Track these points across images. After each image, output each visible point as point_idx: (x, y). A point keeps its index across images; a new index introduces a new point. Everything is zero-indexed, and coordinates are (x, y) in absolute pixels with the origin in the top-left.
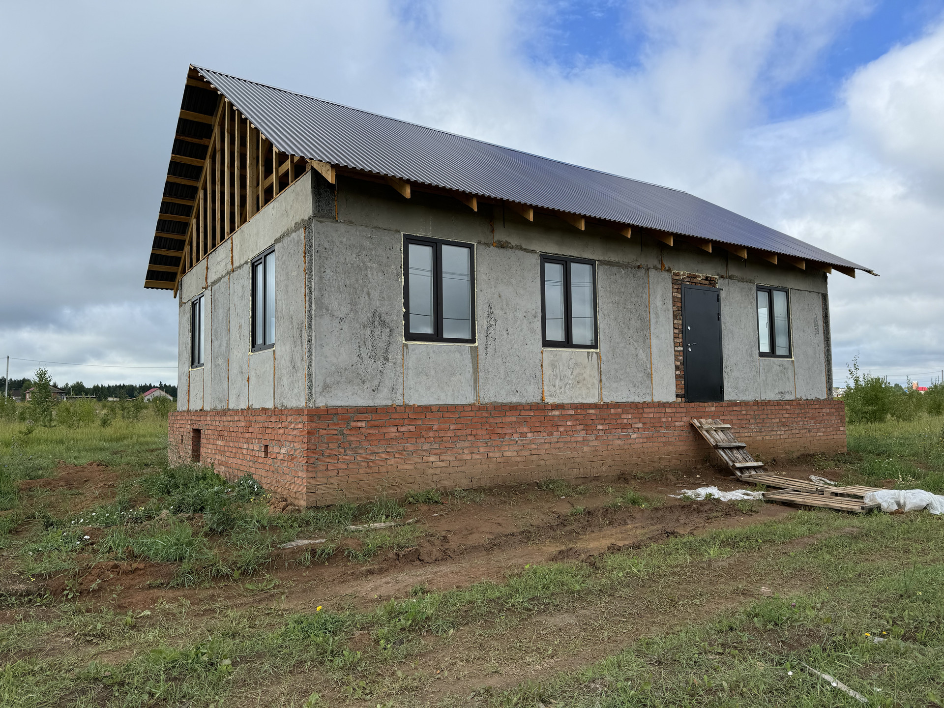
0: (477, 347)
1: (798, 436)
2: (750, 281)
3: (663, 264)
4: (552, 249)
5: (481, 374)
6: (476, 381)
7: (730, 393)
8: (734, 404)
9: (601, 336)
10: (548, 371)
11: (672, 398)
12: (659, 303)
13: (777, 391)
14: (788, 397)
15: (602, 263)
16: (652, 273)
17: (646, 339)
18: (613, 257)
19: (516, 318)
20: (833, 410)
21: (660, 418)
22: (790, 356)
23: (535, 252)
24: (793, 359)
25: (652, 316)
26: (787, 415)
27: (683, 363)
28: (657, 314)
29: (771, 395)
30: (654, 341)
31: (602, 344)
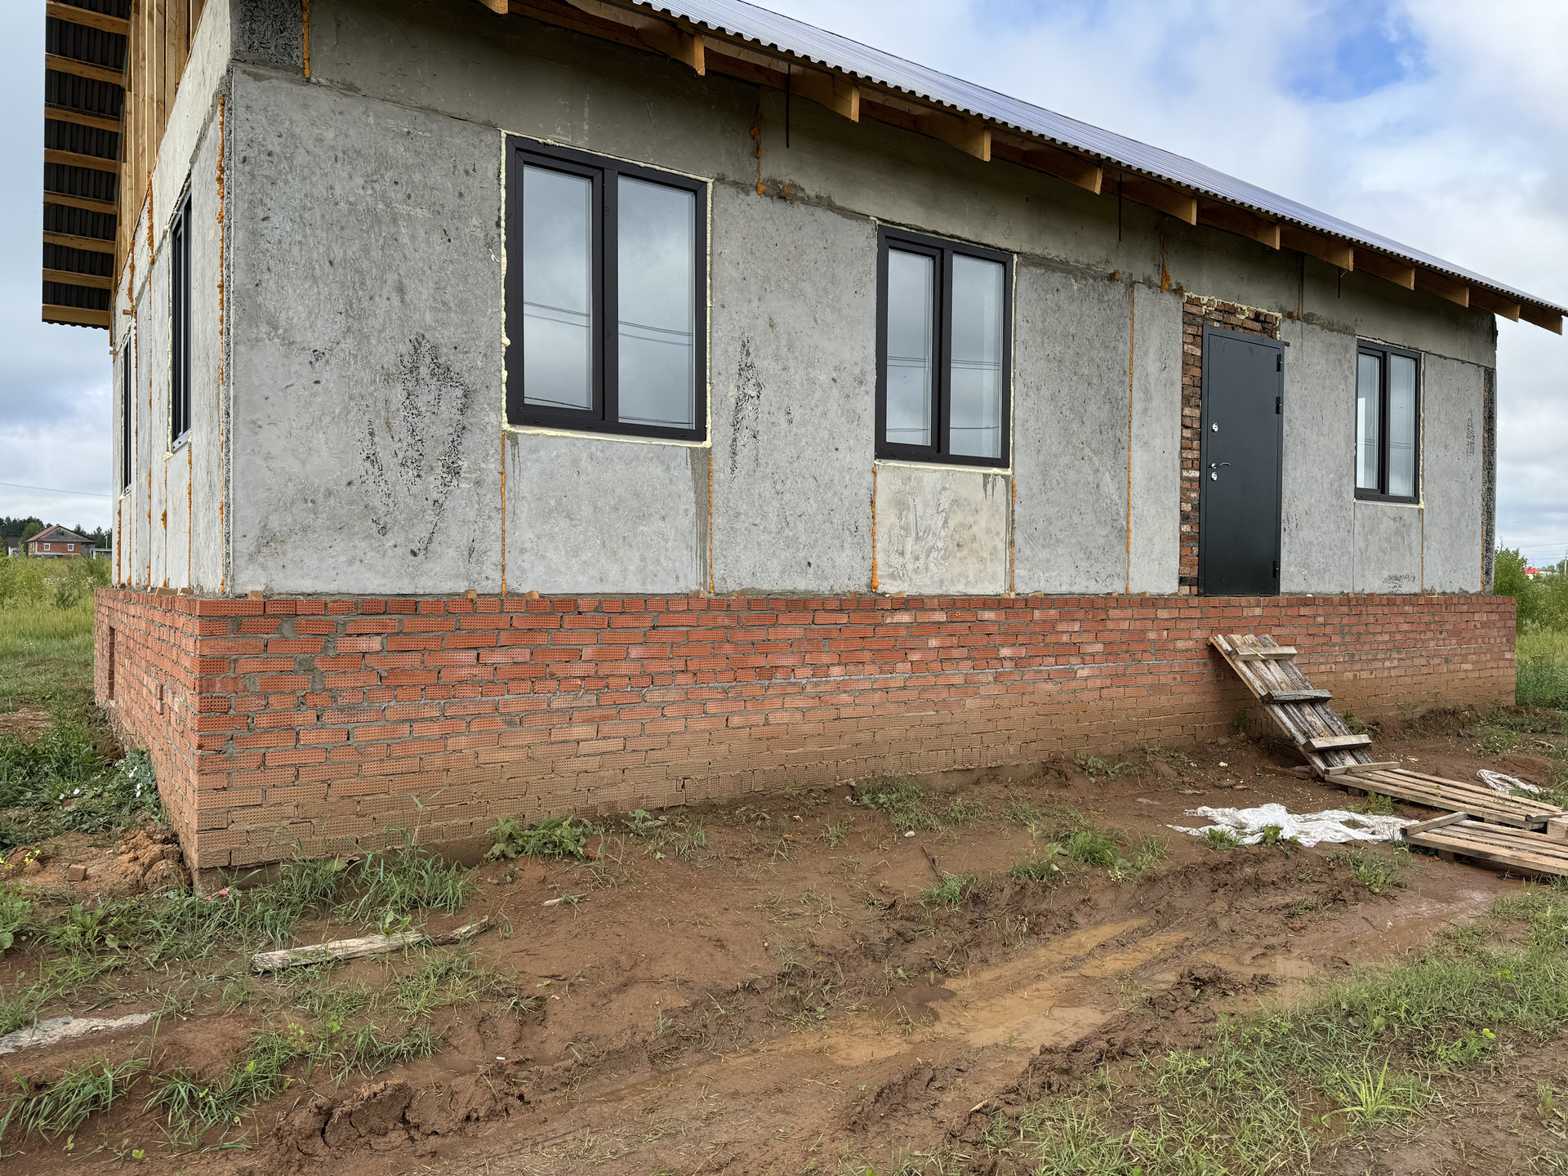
0: (708, 451)
1: (1425, 670)
2: (1346, 330)
3: (1165, 277)
4: (909, 214)
5: (718, 520)
6: (704, 536)
7: (1292, 580)
8: (1302, 600)
9: (1017, 438)
10: (887, 518)
11: (1170, 586)
12: (1153, 367)
13: (1386, 574)
14: (1407, 588)
15: (1029, 260)
16: (1142, 294)
17: (1120, 449)
18: (1053, 249)
19: (812, 381)
20: (1495, 617)
21: (1144, 631)
22: (1415, 499)
23: (864, 217)
24: (1422, 505)
25: (1137, 395)
26: (1406, 627)
27: (1198, 508)
28: (1146, 391)
29: (1375, 584)
30: (1138, 456)
31: (1018, 457)
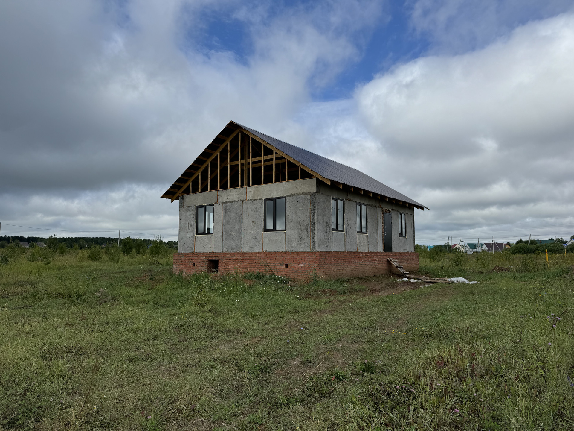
0: (345, 233)
1: (409, 264)
2: (398, 211)
3: (380, 206)
4: (358, 201)
5: (346, 242)
6: (345, 244)
7: (393, 251)
8: (395, 253)
9: (368, 230)
10: (358, 242)
11: (382, 251)
12: (379, 219)
13: (403, 249)
14: (406, 251)
15: (369, 205)
16: (378, 208)
17: (377, 230)
18: (371, 203)
19: (352, 223)
20: (416, 256)
21: (381, 257)
23: (355, 202)
24: (407, 238)
25: (378, 223)
26: (406, 257)
27: (384, 239)
28: (379, 222)
29: (402, 251)
30: (378, 231)
31: (369, 232)
